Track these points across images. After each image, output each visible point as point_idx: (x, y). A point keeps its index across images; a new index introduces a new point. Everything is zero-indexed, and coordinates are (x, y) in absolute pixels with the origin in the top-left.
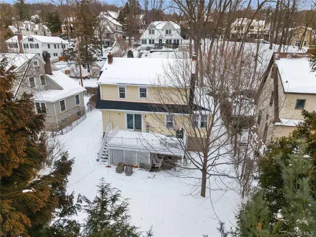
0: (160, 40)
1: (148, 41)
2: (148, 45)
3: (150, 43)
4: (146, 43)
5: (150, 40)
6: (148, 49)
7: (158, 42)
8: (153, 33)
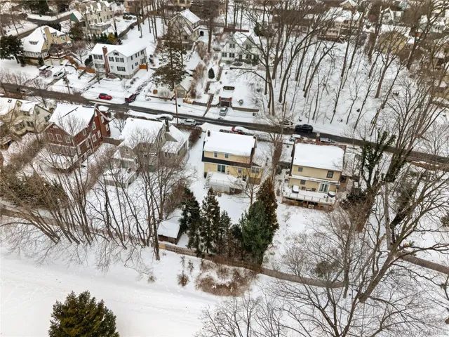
0: (241, 56)
1: (228, 55)
2: (228, 58)
3: (230, 56)
4: (226, 56)
5: (230, 54)
6: (229, 62)
7: (238, 58)
8: (234, 47)
